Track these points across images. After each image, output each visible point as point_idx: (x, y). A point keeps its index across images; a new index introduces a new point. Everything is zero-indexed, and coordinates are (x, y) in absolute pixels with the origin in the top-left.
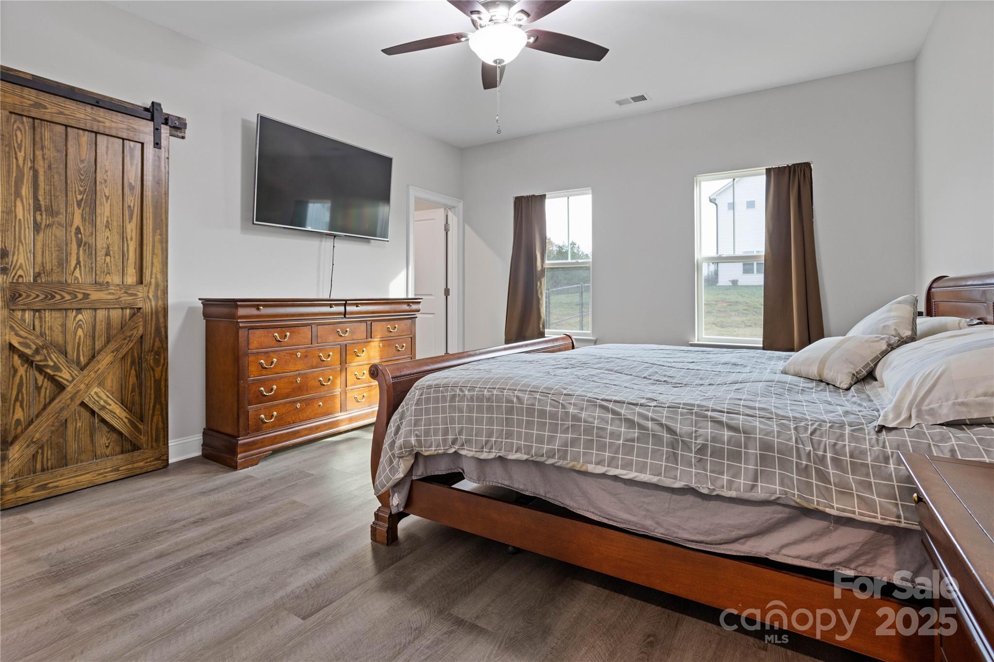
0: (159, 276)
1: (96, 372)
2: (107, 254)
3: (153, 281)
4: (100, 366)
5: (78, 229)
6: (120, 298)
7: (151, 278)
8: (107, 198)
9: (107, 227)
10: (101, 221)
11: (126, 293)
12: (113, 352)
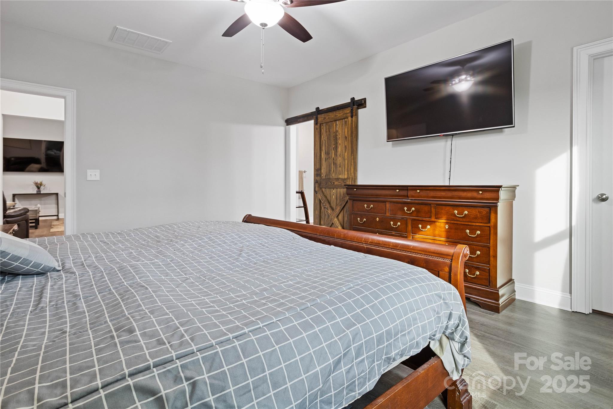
0: (353, 174)
1: (336, 213)
2: (340, 167)
3: (351, 177)
4: (337, 210)
5: (333, 158)
6: (342, 184)
7: (350, 175)
8: (340, 144)
9: (340, 156)
10: (338, 154)
11: (343, 182)
12: (340, 205)
